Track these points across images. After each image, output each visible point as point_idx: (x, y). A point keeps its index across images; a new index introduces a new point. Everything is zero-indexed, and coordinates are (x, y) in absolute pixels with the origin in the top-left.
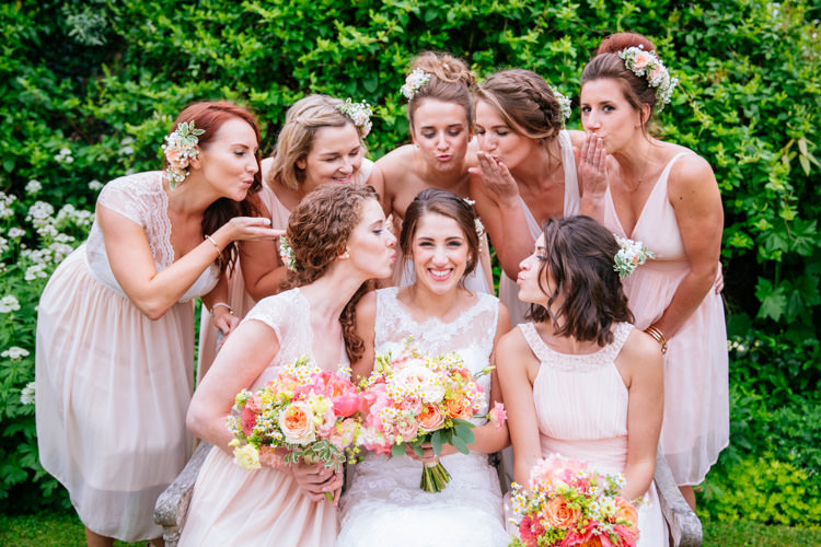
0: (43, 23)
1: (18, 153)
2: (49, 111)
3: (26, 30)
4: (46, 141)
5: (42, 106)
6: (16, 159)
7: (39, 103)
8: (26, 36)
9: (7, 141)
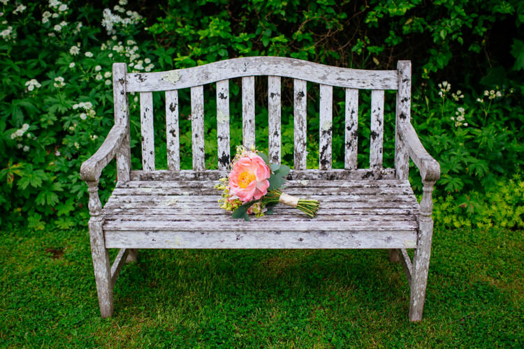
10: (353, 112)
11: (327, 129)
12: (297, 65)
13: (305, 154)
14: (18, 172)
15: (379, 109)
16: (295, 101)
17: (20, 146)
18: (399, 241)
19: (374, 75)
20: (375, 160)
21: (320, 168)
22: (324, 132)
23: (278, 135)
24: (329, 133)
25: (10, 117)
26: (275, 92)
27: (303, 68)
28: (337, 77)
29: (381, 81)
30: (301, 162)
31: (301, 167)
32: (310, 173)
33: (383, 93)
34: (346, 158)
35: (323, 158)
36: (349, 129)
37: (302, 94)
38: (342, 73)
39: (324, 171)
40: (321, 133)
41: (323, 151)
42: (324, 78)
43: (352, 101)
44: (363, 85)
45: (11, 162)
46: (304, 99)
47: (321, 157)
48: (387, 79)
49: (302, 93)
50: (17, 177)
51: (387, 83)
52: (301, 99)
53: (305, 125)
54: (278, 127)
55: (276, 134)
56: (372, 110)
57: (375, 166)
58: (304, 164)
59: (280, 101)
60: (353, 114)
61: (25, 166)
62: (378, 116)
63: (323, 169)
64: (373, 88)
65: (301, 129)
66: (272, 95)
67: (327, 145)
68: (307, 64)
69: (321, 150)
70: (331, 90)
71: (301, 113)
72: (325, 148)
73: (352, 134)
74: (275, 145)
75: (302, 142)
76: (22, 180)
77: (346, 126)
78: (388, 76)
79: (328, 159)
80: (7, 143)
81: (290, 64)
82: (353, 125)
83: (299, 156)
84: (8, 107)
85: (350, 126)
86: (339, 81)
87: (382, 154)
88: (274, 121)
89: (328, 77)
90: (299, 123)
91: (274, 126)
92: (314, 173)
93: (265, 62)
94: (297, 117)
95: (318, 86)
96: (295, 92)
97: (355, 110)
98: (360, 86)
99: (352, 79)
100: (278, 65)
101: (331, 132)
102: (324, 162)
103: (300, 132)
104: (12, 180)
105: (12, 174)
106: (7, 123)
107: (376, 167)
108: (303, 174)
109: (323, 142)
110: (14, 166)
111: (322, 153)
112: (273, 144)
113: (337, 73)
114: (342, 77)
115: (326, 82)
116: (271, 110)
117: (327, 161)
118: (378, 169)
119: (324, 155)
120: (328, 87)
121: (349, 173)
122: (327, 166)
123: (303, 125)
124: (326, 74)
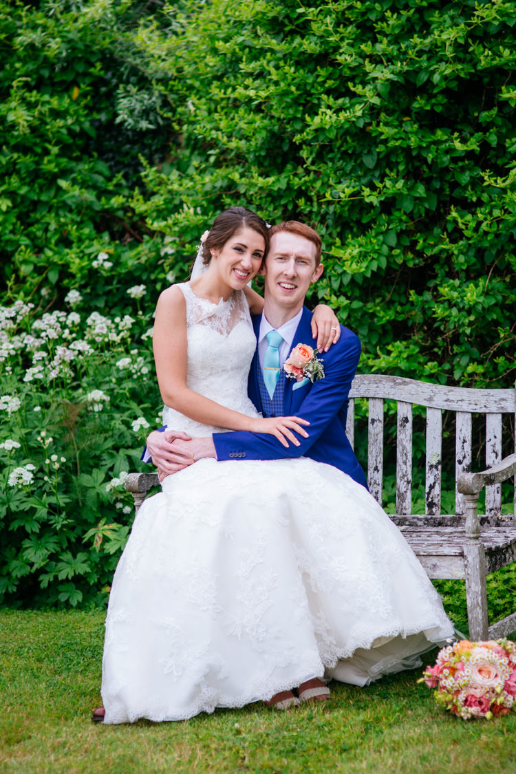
0: (99, 111)
1: (60, 263)
2: (97, 212)
3: (77, 122)
4: (87, 247)
5: (89, 207)
6: (60, 268)
7: (85, 205)
8: (77, 128)
9: (51, 249)
10: (464, 441)
11: (434, 463)
12: (400, 384)
13: (409, 495)
14: (109, 534)
15: (495, 437)
16: (399, 428)
17: (119, 505)
18: (446, 570)
19: (488, 395)
20: (492, 503)
21: (427, 513)
22: (431, 466)
23: (378, 471)
24: (436, 467)
25: (111, 469)
26: (376, 418)
27: (407, 388)
28: (445, 398)
29: (496, 402)
30: (404, 504)
31: (404, 511)
32: (414, 518)
33: (500, 417)
34: (456, 500)
35: (430, 500)
36: (460, 462)
37: (406, 420)
38: (451, 393)
39: (430, 517)
40: (427, 468)
41: (430, 491)
42: (430, 399)
43: (464, 428)
44: (475, 407)
45: (103, 521)
46: (409, 425)
47: (428, 499)
48: (503, 400)
49: (406, 418)
50: (106, 540)
51: (503, 404)
52: (405, 426)
53: (410, 458)
54: (378, 460)
55: (376, 469)
56: (487, 439)
57: (491, 510)
58: (407, 507)
59: (382, 429)
60: (465, 444)
61: (119, 528)
62: (494, 446)
63: (430, 514)
64: (487, 411)
65: (405, 463)
66: (373, 421)
67: (435, 483)
68: (411, 383)
69: (427, 490)
70: (439, 415)
71: (404, 443)
72: (432, 487)
73: (464, 470)
74: (375, 483)
75: (406, 479)
76: (111, 543)
77: (457, 459)
78: (504, 396)
79: (436, 501)
80: (101, 497)
81: (392, 384)
82: (464, 457)
83: (402, 497)
84: (112, 456)
85: (461, 459)
86: (448, 403)
87: (500, 495)
88: (374, 453)
89: (434, 398)
90: (402, 455)
91: (374, 458)
92: (418, 519)
93: (365, 382)
94: (401, 448)
95: (424, 409)
96: (398, 418)
97: (467, 439)
98: (471, 409)
99: (462, 400)
100: (379, 385)
101: (440, 467)
102: (431, 505)
103: (404, 467)
104: (100, 542)
105: (101, 535)
106: (107, 474)
107: (493, 512)
108: (406, 519)
109: (430, 480)
110: (106, 527)
111: (429, 493)
112: (373, 481)
113: (445, 394)
114: (451, 398)
115: (433, 404)
116: (371, 440)
117: (434, 504)
118: (495, 514)
119: (431, 496)
120: (436, 411)
121: (460, 518)
122: (434, 510)
123: (407, 459)
124: (432, 394)
